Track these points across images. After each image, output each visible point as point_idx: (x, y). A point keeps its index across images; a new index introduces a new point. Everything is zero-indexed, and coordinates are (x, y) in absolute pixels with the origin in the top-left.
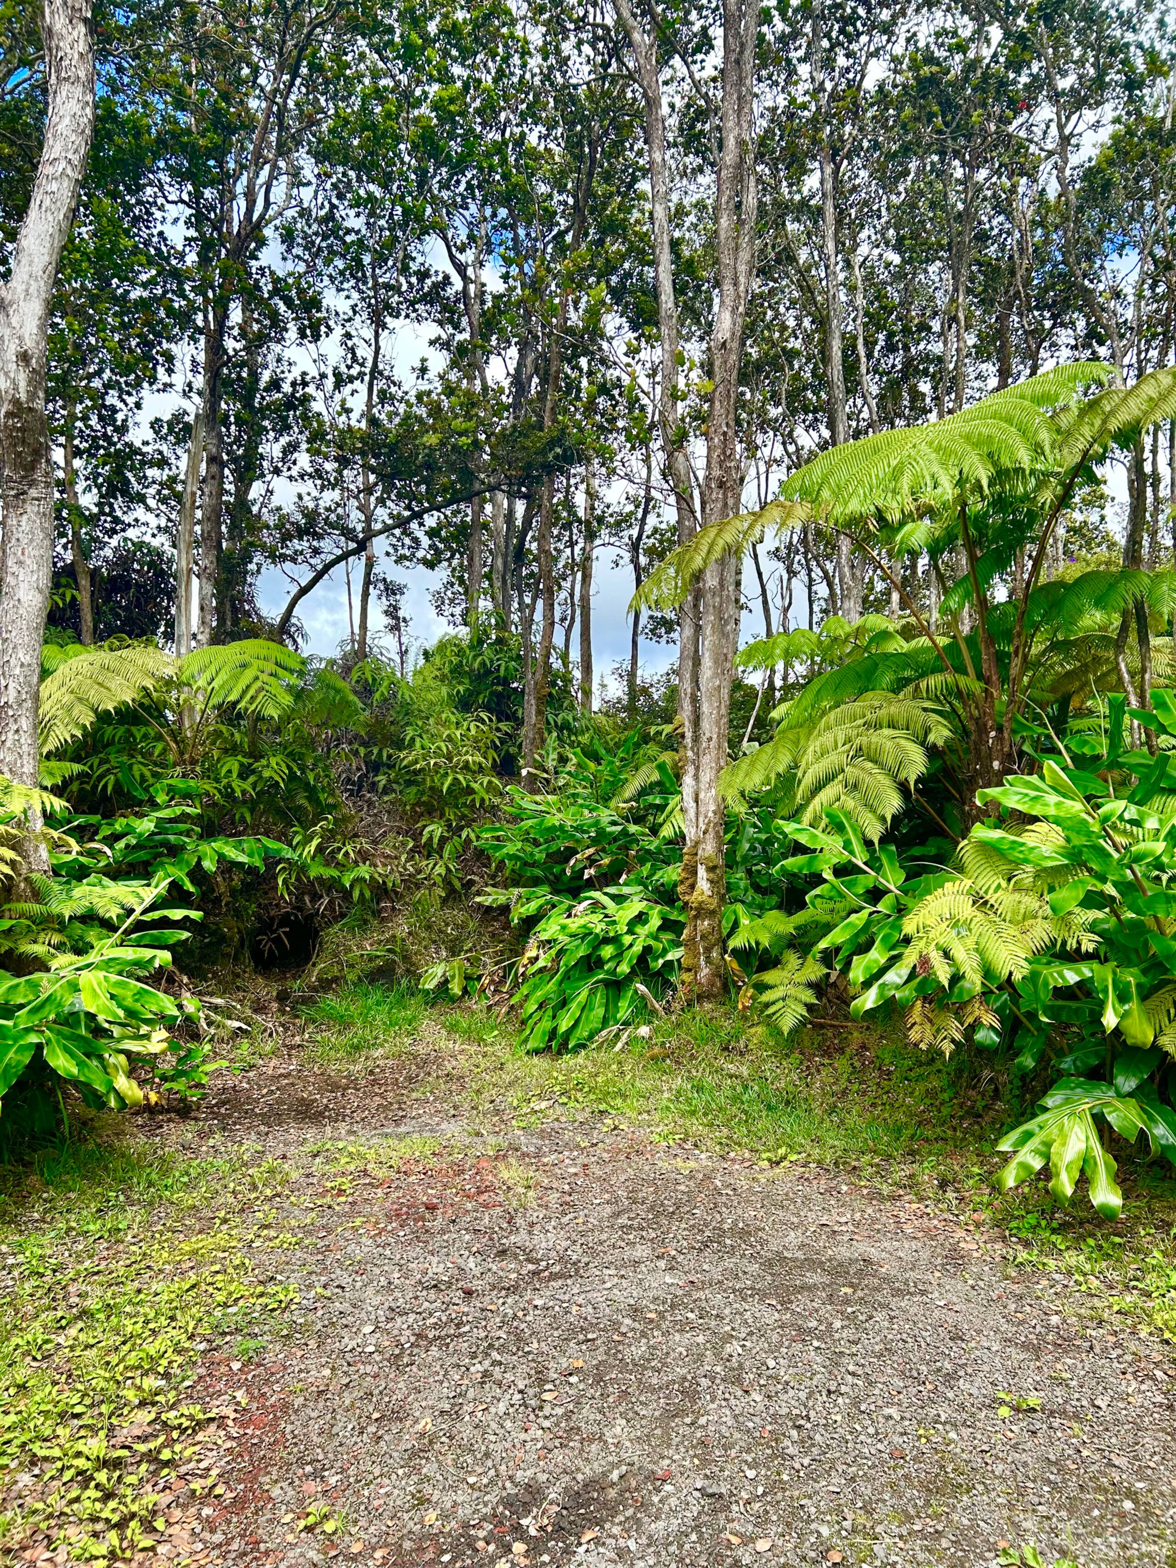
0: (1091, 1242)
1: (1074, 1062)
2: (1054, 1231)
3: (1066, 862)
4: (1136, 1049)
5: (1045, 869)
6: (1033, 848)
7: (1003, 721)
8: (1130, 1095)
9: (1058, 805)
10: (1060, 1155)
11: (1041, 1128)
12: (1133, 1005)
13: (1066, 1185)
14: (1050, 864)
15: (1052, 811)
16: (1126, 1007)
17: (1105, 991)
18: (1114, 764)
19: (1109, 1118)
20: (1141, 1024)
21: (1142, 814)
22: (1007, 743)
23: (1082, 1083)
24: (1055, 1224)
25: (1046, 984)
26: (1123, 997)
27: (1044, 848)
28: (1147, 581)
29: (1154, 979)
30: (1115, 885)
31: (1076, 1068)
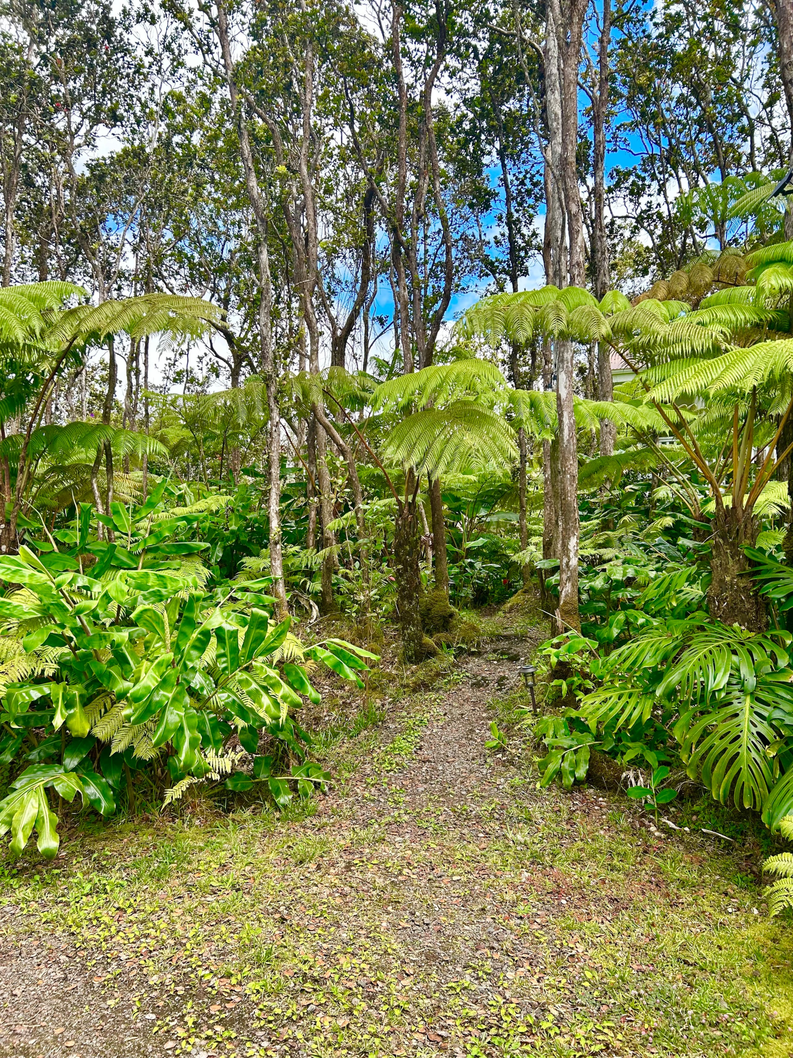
0: (37, 877)
1: (39, 753)
2: (13, 876)
3: (39, 615)
4: (79, 739)
5: (26, 621)
6: (17, 606)
7: (10, 517)
8: (74, 770)
9: (31, 576)
10: (19, 821)
11: (8, 804)
12: (77, 710)
13: (21, 842)
14: (28, 617)
15: (27, 580)
16: (72, 711)
17: (57, 702)
18: (84, 549)
19: (57, 789)
20: (81, 721)
21: (91, 583)
22: (13, 533)
23: (43, 767)
24: (15, 871)
25: (17, 701)
26: (69, 705)
27: (24, 606)
28: (112, 432)
29: (93, 690)
30: (72, 630)
31: (40, 758)
